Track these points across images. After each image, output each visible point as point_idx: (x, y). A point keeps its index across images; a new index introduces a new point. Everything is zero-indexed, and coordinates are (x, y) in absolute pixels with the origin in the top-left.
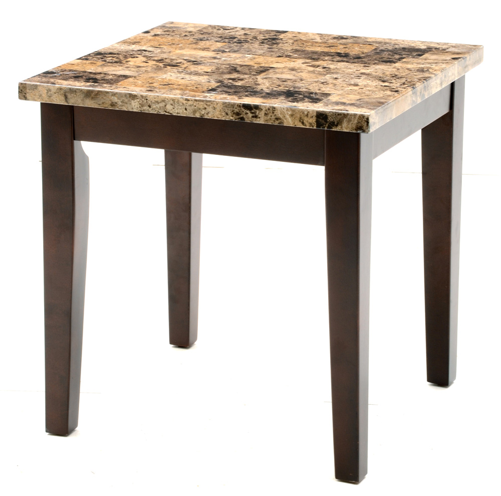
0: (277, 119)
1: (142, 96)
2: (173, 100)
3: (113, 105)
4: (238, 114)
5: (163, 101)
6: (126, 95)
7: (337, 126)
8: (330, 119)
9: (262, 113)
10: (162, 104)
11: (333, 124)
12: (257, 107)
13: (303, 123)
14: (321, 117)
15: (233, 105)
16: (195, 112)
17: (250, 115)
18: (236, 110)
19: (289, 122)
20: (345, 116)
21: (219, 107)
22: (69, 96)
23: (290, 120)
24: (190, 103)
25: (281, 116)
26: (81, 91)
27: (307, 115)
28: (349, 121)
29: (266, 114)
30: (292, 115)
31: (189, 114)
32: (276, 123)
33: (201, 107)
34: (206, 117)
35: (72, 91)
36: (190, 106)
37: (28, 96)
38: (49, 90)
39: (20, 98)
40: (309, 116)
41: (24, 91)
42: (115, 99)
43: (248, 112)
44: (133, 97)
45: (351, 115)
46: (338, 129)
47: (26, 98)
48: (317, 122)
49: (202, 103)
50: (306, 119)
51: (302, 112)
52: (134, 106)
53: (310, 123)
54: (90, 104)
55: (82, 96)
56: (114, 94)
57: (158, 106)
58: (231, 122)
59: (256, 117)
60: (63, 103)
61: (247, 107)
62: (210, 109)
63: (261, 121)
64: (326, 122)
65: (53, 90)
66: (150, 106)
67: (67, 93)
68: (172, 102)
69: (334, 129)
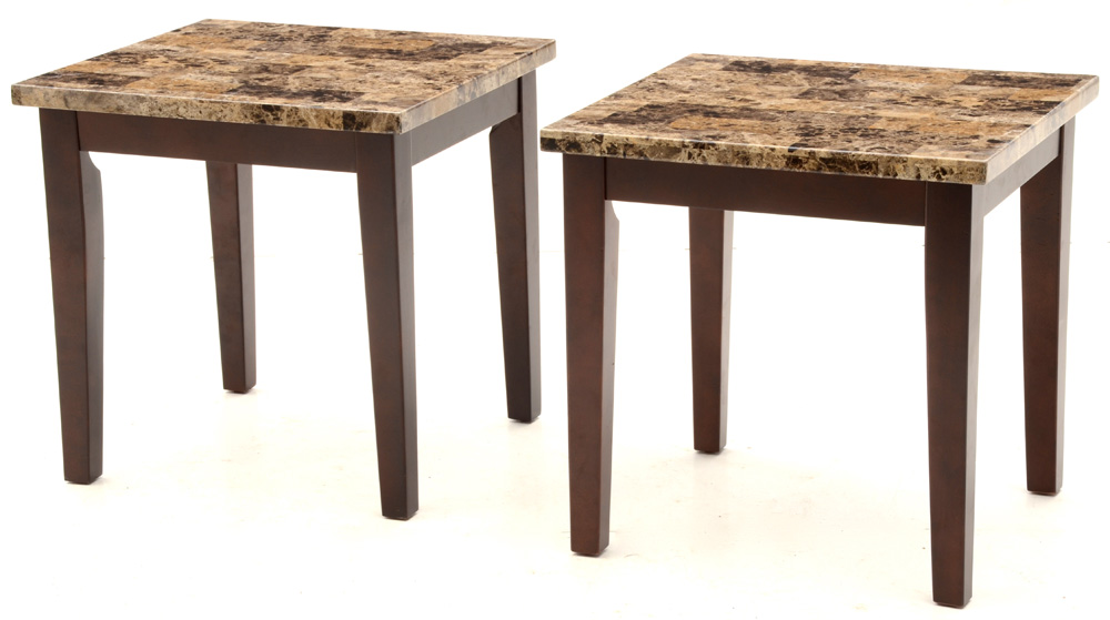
0: (301, 121)
1: (151, 98)
2: (186, 102)
3: (118, 109)
4: (258, 116)
5: (175, 103)
6: (133, 97)
7: (365, 127)
8: (358, 120)
9: (285, 114)
10: (174, 107)
11: (361, 125)
12: (278, 108)
13: (329, 125)
14: (348, 117)
15: (252, 107)
16: (210, 115)
17: (271, 117)
18: (256, 112)
19: (314, 124)
20: (374, 115)
21: (237, 109)
22: (69, 99)
23: (314, 121)
24: (205, 105)
25: (305, 118)
26: (83, 93)
27: (333, 116)
28: (378, 121)
29: (288, 116)
30: (317, 117)
31: (203, 117)
32: (300, 126)
33: (217, 109)
34: (223, 120)
35: (72, 94)
36: (205, 108)
37: (22, 100)
38: (46, 94)
39: (14, 103)
40: (336, 116)
41: (18, 96)
42: (121, 102)
43: (269, 113)
44: (141, 99)
45: (380, 114)
46: (367, 130)
47: (20, 104)
48: (344, 123)
49: (217, 105)
50: (332, 120)
51: (328, 111)
52: (143, 110)
53: (337, 125)
54: (93, 108)
55: (84, 100)
56: (121, 97)
57: (170, 109)
58: (250, 125)
59: (278, 119)
60: (63, 108)
61: (268, 108)
62: (227, 112)
63: (284, 124)
64: (354, 123)
65: (52, 94)
66: (160, 110)
67: (67, 96)
68: (185, 104)
69: (363, 131)
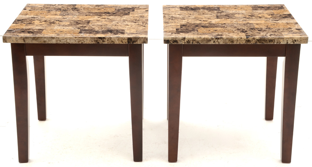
0: (112, 42)
1: (57, 37)
2: (70, 38)
3: (44, 42)
4: (96, 41)
5: (66, 39)
6: (50, 37)
7: (135, 42)
8: (133, 40)
9: (106, 40)
10: (66, 40)
11: (134, 42)
12: (104, 38)
13: (122, 42)
14: (129, 39)
15: (94, 38)
16: (79, 42)
17: (101, 41)
18: (96, 40)
19: (117, 42)
20: (139, 38)
21: (89, 39)
22: (25, 40)
23: (117, 41)
24: (77, 38)
25: (114, 40)
26: (31, 37)
27: (124, 39)
28: (140, 40)
29: (108, 40)
30: (118, 40)
31: (77, 42)
32: (112, 43)
33: (82, 40)
34: (84, 43)
35: (26, 38)
36: (77, 39)
37: (7, 41)
38: (16, 38)
39: (4, 42)
40: (125, 39)
41: (5, 40)
42: (45, 40)
43: (101, 40)
44: (53, 38)
45: (141, 38)
46: (136, 43)
47: (6, 42)
48: (128, 41)
49: (82, 38)
50: (123, 41)
51: (122, 38)
52: (54, 42)
53: (125, 42)
54: (34, 42)
55: (31, 39)
56: (45, 38)
57: (64, 41)
58: (94, 44)
59: (104, 41)
60: (23, 42)
61: (100, 38)
62: (85, 40)
63: (106, 43)
64: (131, 41)
65: (18, 38)
66: (60, 41)
67: (24, 39)
68: (69, 39)
69: (135, 43)
